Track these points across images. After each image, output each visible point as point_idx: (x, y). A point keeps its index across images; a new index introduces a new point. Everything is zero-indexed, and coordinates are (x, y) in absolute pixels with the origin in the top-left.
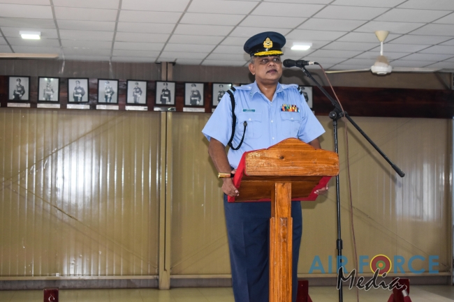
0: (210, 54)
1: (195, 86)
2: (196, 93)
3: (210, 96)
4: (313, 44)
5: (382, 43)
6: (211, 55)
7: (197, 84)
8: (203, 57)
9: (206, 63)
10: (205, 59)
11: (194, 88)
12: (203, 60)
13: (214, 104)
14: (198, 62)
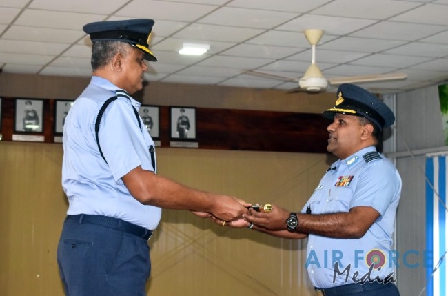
0: (57, 57)
1: (31, 103)
2: (31, 114)
3: (51, 119)
4: (211, 47)
5: (314, 47)
6: (60, 58)
7: (33, 102)
8: (45, 63)
9: (49, 71)
10: (48, 65)
11: (29, 107)
12: (44, 67)
13: (58, 130)
14: (35, 70)
